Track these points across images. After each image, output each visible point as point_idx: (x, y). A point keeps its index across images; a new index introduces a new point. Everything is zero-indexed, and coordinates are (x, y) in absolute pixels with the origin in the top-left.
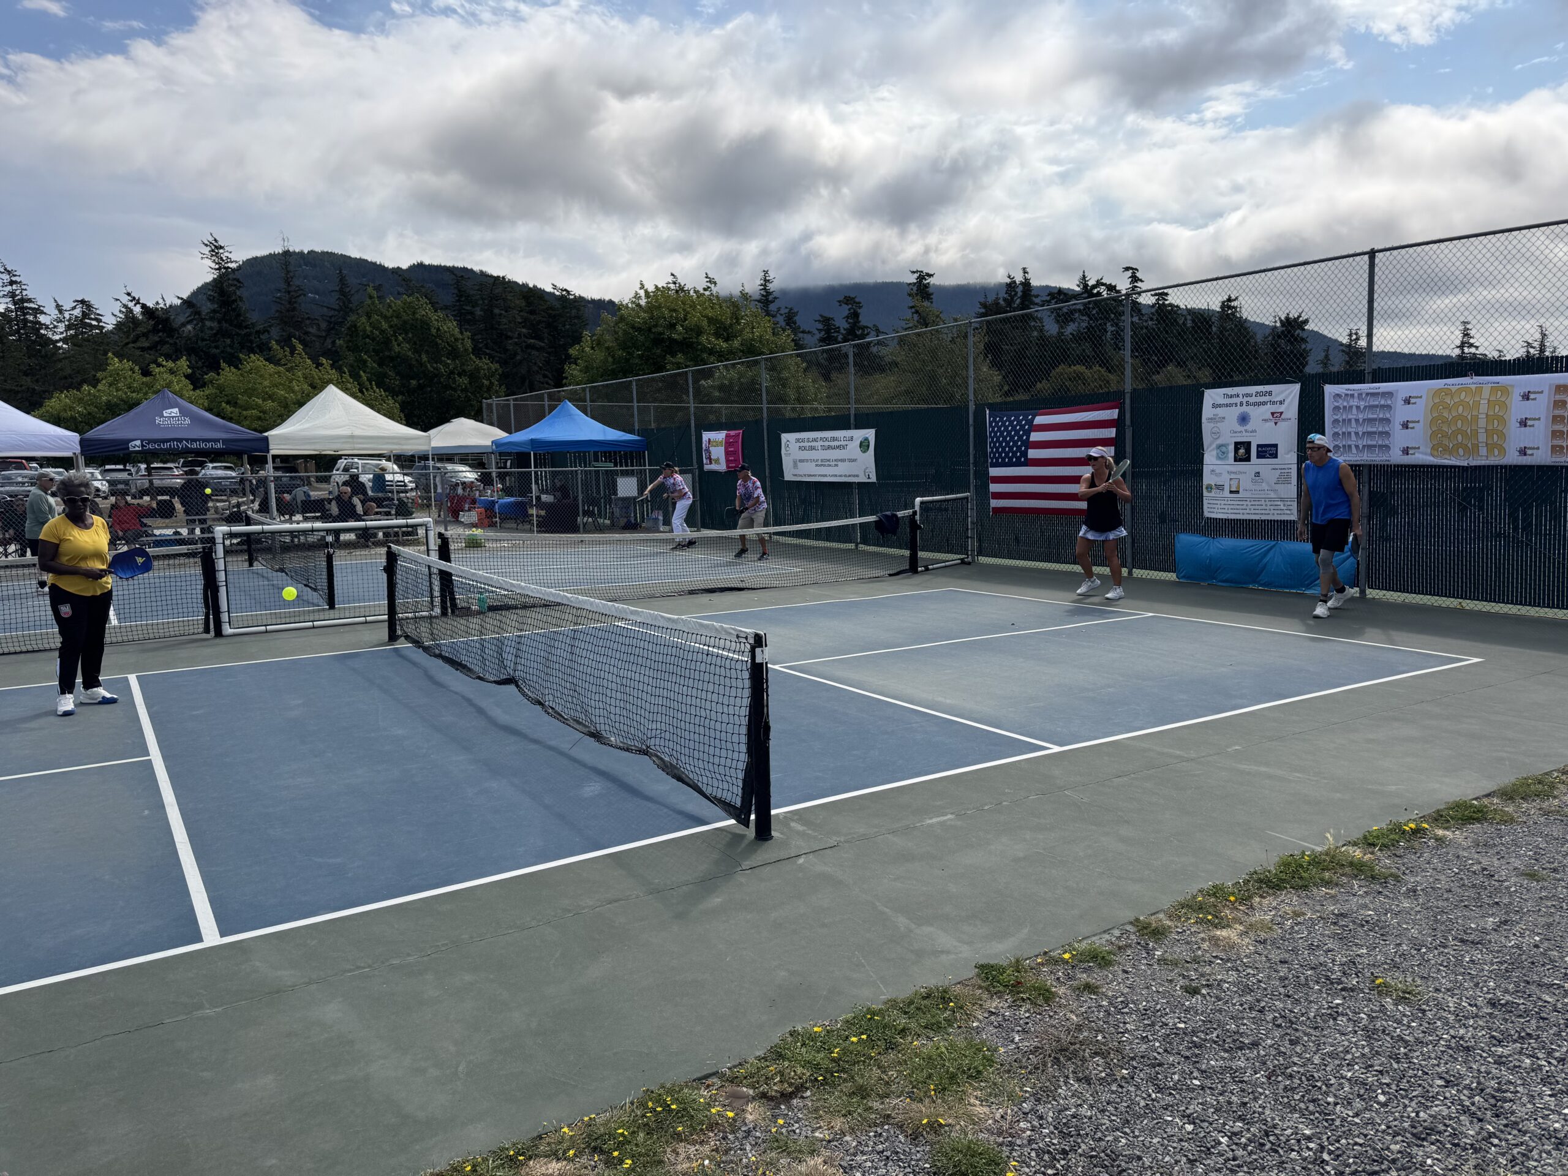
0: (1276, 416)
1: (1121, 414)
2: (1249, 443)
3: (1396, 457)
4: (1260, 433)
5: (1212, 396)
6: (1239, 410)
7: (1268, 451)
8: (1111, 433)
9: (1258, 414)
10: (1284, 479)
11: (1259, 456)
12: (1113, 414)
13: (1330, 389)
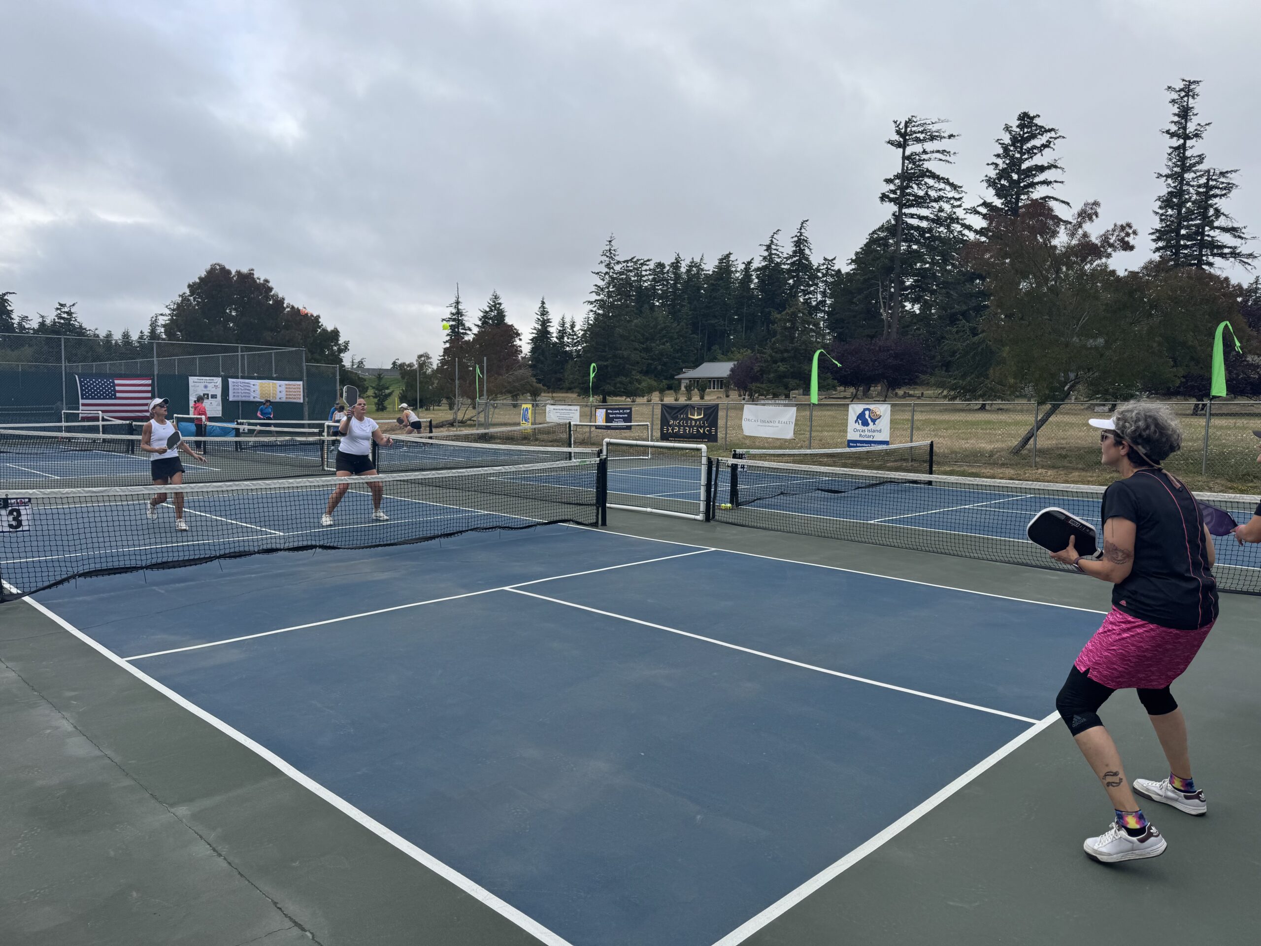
0: (216, 387)
1: (153, 382)
2: (208, 395)
3: (252, 399)
4: (211, 391)
5: (192, 379)
6: (204, 384)
7: (214, 396)
8: (149, 388)
9: (210, 386)
10: (218, 405)
11: (212, 398)
12: (150, 382)
13: (230, 380)
